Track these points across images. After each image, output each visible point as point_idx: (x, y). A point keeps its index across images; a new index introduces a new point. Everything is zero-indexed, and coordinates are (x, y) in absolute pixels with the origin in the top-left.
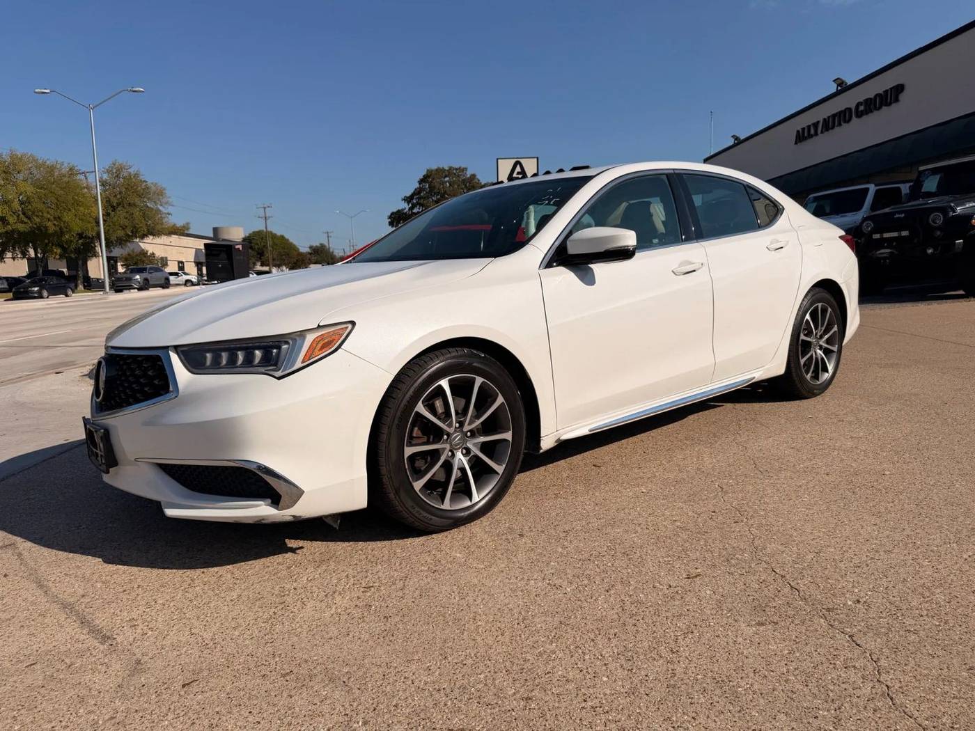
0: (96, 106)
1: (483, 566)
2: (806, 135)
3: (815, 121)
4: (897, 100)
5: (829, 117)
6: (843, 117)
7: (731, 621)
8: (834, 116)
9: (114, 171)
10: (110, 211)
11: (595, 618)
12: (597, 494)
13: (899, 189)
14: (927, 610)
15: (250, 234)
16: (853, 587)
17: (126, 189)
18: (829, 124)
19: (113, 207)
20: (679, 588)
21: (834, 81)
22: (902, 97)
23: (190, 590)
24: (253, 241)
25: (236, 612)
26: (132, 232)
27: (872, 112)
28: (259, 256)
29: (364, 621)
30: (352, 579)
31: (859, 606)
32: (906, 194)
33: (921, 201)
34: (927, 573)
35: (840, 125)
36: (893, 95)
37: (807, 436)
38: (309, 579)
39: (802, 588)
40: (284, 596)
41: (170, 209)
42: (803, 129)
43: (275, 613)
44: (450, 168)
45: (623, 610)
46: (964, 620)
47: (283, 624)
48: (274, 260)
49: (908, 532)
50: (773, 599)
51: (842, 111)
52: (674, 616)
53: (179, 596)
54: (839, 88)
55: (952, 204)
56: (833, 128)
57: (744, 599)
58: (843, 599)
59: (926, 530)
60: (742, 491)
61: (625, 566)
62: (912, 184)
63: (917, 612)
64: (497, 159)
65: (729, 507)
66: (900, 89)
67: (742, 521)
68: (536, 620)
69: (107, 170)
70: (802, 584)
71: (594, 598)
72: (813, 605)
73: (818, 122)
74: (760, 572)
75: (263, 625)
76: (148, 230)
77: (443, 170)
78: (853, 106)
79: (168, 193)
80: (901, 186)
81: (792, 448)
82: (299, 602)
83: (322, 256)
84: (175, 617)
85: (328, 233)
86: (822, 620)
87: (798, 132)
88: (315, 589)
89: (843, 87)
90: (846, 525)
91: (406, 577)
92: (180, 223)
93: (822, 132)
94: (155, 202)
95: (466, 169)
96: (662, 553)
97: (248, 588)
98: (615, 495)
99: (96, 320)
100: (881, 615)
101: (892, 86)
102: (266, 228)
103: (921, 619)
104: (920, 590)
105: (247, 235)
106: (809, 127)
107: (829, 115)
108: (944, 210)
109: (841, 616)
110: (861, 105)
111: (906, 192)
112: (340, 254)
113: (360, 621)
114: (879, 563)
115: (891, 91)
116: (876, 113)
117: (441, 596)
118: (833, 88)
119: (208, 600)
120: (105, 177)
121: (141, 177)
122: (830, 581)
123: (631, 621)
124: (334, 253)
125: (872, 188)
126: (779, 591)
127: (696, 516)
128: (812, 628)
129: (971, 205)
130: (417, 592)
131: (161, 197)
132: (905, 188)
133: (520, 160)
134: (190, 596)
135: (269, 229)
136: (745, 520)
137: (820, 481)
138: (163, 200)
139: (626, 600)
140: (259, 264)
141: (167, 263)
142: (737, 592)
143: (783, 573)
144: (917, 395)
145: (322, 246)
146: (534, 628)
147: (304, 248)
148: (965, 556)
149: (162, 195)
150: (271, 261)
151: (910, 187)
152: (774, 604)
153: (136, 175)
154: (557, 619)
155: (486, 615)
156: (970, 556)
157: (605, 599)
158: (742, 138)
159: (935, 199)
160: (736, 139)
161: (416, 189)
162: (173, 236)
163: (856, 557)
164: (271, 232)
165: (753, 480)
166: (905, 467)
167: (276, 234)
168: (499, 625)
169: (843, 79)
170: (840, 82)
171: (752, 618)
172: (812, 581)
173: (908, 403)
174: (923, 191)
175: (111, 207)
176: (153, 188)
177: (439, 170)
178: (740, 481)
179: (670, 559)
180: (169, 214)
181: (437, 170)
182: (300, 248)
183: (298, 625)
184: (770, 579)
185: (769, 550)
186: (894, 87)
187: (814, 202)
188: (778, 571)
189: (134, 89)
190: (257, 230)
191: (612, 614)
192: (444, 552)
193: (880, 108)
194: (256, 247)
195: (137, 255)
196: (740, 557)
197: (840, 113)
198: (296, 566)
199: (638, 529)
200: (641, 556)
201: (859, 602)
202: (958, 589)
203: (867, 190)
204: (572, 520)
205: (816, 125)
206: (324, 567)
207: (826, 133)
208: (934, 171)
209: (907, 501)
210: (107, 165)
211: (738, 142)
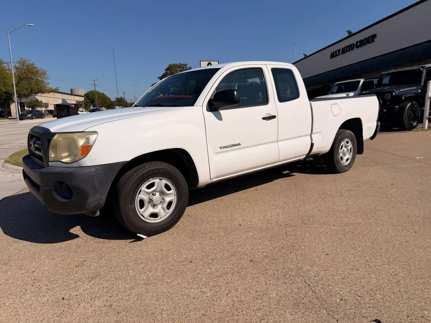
0: (11, 32)
1: (170, 281)
2: (335, 55)
3: (339, 49)
4: (373, 41)
5: (345, 47)
6: (351, 48)
7: (283, 312)
8: (347, 47)
9: (22, 62)
10: (20, 81)
11: (220, 311)
12: (229, 237)
13: (373, 81)
14: (373, 304)
15: (88, 92)
16: (340, 291)
17: (28, 71)
18: (345, 50)
19: (21, 79)
20: (261, 293)
21: (347, 31)
22: (376, 40)
23: (24, 297)
24: (89, 96)
25: (44, 310)
26: (31, 91)
27: (363, 46)
28: (92, 103)
29: (107, 315)
30: (105, 289)
31: (342, 302)
32: (376, 84)
33: (382, 88)
34: (374, 282)
35: (349, 51)
36: (371, 39)
37: (326, 204)
38: (84, 289)
39: (317, 291)
40: (70, 300)
41: (49, 81)
42: (334, 52)
43: (64, 311)
44: (180, 64)
45: (233, 306)
46: (388, 310)
47: (66, 317)
48: (99, 104)
49: (367, 258)
50: (304, 298)
51: (350, 45)
52: (257, 310)
53: (18, 300)
54: (349, 35)
55: (395, 90)
56: (346, 52)
57: (290, 298)
58: (335, 298)
59: (375, 257)
60: (295, 235)
61: (237, 279)
62: (378, 79)
63: (368, 305)
64: (200, 61)
65: (288, 244)
66: (374, 36)
67: (294, 252)
68: (191, 313)
69: (18, 62)
70: (317, 289)
71: (221, 299)
72: (321, 301)
73: (340, 49)
74: (299, 282)
75: (56, 318)
76: (38, 90)
77: (177, 65)
78: (355, 43)
79: (48, 73)
80: (374, 80)
81: (320, 211)
82: (77, 304)
83: (122, 103)
84: (12, 314)
85: (124, 92)
86: (325, 311)
87: (331, 53)
88: (86, 295)
89: (351, 35)
90: (340, 254)
91: (132, 288)
92: (54, 88)
93: (341, 54)
94: (42, 77)
95: (187, 65)
96: (255, 272)
97: (53, 295)
98: (237, 237)
99: (10, 134)
100: (352, 307)
101: (371, 35)
102: (95, 89)
103: (370, 309)
104: (370, 292)
105: (87, 92)
106: (336, 51)
107: (345, 46)
108: (391, 93)
109: (334, 308)
110: (358, 43)
111: (376, 83)
112: (130, 102)
113: (105, 315)
114: (353, 276)
115: (371, 37)
116: (364, 46)
117: (147, 299)
118: (346, 35)
119: (31, 303)
120: (17, 65)
121: (35, 66)
122: (330, 287)
123: (236, 313)
124: (127, 101)
125: (362, 81)
126: (307, 294)
127: (273, 249)
128: (320, 316)
129: (402, 90)
130: (136, 297)
131: (44, 75)
132: (375, 81)
133: (211, 62)
134: (23, 300)
135: (96, 90)
136: (295, 251)
137: (330, 229)
138: (46, 76)
139: (235, 300)
140: (92, 106)
141: (48, 105)
142: (287, 294)
143: (309, 283)
144: (376, 181)
145: (121, 98)
146: (189, 318)
147: (113, 99)
148: (391, 272)
149: (45, 74)
150: (97, 105)
151: (378, 80)
152: (304, 302)
153: (32, 65)
154: (201, 312)
155: (167, 311)
156: (393, 272)
157: (226, 299)
158: (307, 55)
159: (387, 88)
160: (305, 56)
161: (164, 73)
162: (51, 93)
163: (343, 273)
164: (97, 91)
165: (301, 229)
166: (368, 221)
167: (100, 92)
168: (173, 316)
169: (351, 31)
170: (349, 32)
171: (293, 310)
172: (322, 287)
173: (372, 186)
174: (383, 83)
175: (20, 79)
176: (41, 71)
177: (175, 65)
178: (295, 229)
179: (258, 275)
180: (48, 83)
181: (173, 65)
182: (111, 99)
183: (74, 318)
184: (303, 287)
185: (304, 269)
186: (372, 35)
187: (337, 86)
188: (307, 282)
189: (30, 25)
190: (91, 90)
191: (228, 309)
192: (152, 273)
193: (366, 44)
194: (91, 98)
195: (34, 102)
196: (291, 273)
197: (349, 45)
198: (79, 281)
199: (246, 257)
200: (245, 274)
201: (342, 299)
202: (387, 291)
203: (360, 81)
204: (216, 252)
205: (339, 51)
206: (93, 282)
207: (343, 54)
208: (388, 75)
209: (368, 241)
210: (18, 59)
211: (306, 57)
